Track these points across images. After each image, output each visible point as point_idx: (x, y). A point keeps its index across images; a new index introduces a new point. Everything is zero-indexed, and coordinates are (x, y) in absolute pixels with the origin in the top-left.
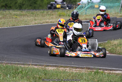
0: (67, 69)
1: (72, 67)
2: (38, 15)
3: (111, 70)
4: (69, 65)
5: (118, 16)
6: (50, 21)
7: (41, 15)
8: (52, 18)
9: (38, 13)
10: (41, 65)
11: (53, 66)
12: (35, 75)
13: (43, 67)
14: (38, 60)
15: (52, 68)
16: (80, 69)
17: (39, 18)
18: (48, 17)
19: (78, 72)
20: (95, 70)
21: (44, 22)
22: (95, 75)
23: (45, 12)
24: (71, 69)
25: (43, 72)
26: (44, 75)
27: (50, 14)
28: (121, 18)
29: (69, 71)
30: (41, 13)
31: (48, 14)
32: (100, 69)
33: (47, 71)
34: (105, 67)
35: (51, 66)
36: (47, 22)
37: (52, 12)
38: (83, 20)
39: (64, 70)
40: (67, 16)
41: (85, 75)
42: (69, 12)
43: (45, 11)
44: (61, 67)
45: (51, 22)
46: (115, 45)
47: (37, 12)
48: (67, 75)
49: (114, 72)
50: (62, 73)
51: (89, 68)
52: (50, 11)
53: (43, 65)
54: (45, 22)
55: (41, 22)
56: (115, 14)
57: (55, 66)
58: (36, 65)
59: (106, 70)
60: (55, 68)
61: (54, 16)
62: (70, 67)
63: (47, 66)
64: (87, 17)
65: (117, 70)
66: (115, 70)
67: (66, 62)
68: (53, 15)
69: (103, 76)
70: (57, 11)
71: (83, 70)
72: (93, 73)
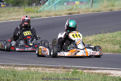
0: (40, 69)
1: (45, 67)
2: (4, 12)
3: (90, 69)
4: (41, 64)
5: (89, 11)
6: (17, 17)
7: (7, 12)
8: (20, 15)
9: (4, 10)
10: (8, 65)
11: (23, 66)
12: (3, 77)
13: (12, 67)
14: (5, 59)
15: (22, 68)
16: (55, 69)
17: (5, 15)
18: (14, 14)
19: (52, 72)
20: (72, 70)
21: (10, 19)
22: (72, 76)
23: (12, 9)
24: (44, 69)
25: (12, 73)
26: (12, 77)
27: (17, 11)
28: (93, 13)
29: (42, 71)
30: (6, 10)
31: (15, 11)
32: (78, 69)
33: (16, 72)
34: (83, 66)
35: (20, 66)
36: (13, 19)
37: (18, 9)
38: (53, 16)
39: (36, 70)
40: (35, 12)
41: (62, 75)
42: (36, 8)
43: (11, 7)
44: (32, 67)
45: (18, 19)
46: (90, 41)
47: (2, 9)
48: (40, 76)
49: (94, 71)
50: (34, 74)
51: (65, 67)
52: (16, 8)
53: (11, 65)
54: (12, 19)
55: (8, 19)
56: (87, 9)
57: (26, 66)
58: (3, 65)
59: (85, 69)
60: (26, 68)
61: (21, 13)
62: (43, 67)
63: (16, 66)
64: (57, 13)
65: (97, 69)
66: (94, 69)
67: (38, 62)
68: (19, 11)
69: (82, 76)
70: (25, 8)
71: (58, 70)
72: (70, 73)
